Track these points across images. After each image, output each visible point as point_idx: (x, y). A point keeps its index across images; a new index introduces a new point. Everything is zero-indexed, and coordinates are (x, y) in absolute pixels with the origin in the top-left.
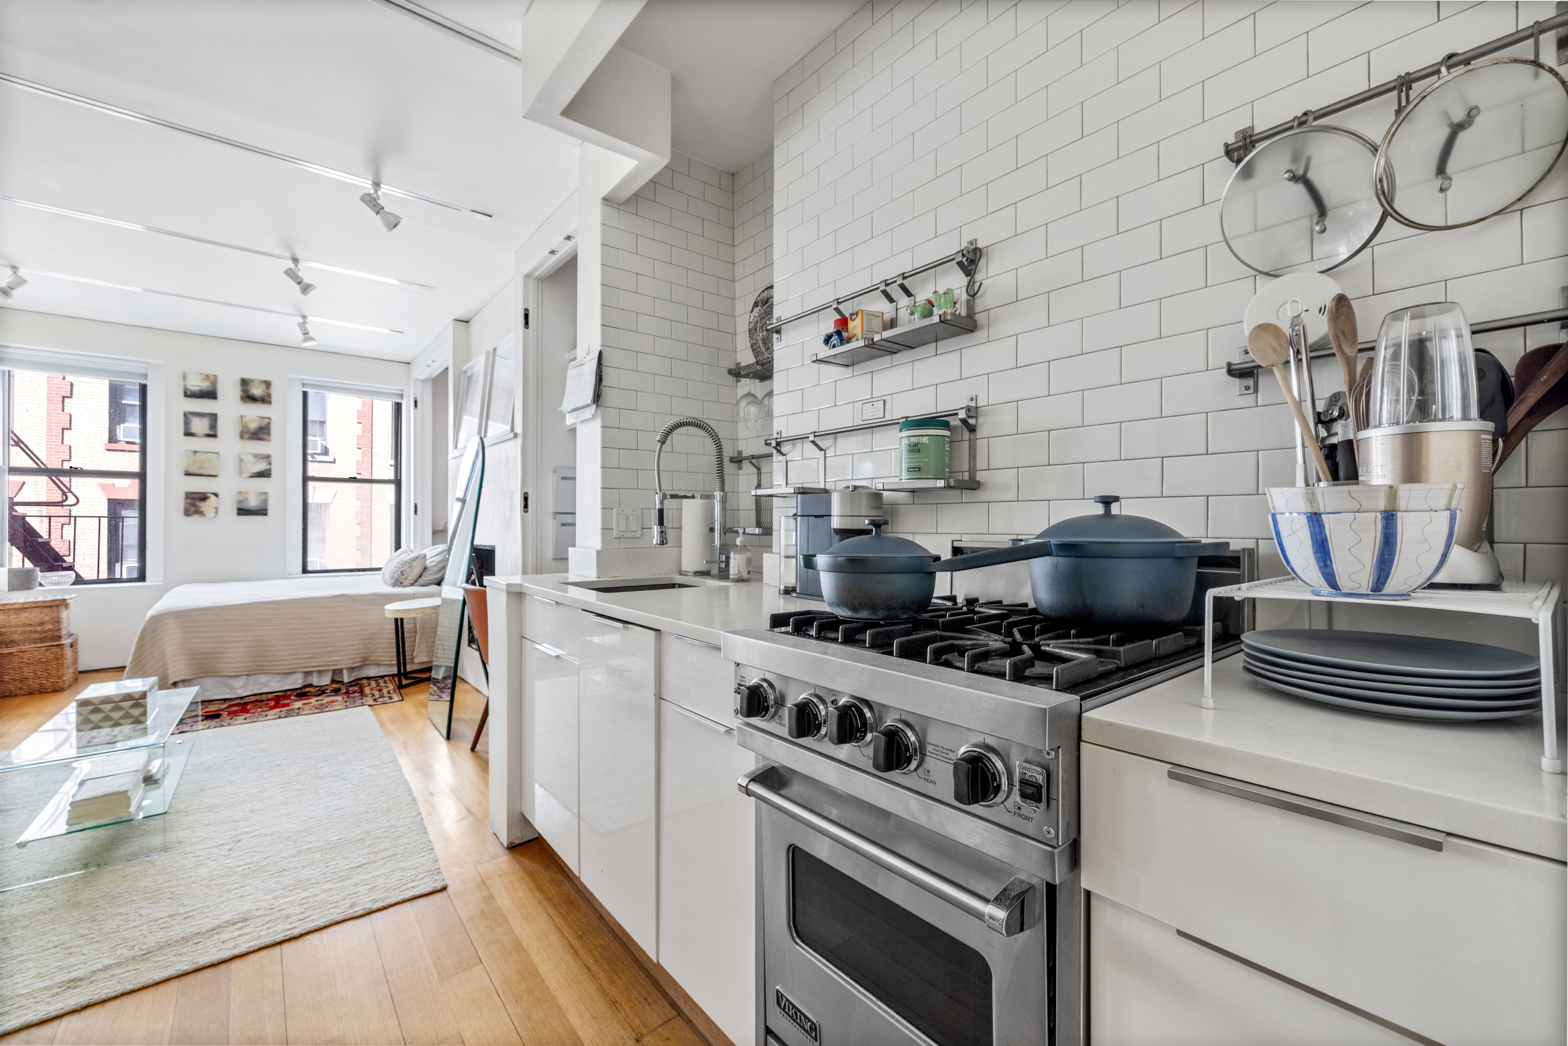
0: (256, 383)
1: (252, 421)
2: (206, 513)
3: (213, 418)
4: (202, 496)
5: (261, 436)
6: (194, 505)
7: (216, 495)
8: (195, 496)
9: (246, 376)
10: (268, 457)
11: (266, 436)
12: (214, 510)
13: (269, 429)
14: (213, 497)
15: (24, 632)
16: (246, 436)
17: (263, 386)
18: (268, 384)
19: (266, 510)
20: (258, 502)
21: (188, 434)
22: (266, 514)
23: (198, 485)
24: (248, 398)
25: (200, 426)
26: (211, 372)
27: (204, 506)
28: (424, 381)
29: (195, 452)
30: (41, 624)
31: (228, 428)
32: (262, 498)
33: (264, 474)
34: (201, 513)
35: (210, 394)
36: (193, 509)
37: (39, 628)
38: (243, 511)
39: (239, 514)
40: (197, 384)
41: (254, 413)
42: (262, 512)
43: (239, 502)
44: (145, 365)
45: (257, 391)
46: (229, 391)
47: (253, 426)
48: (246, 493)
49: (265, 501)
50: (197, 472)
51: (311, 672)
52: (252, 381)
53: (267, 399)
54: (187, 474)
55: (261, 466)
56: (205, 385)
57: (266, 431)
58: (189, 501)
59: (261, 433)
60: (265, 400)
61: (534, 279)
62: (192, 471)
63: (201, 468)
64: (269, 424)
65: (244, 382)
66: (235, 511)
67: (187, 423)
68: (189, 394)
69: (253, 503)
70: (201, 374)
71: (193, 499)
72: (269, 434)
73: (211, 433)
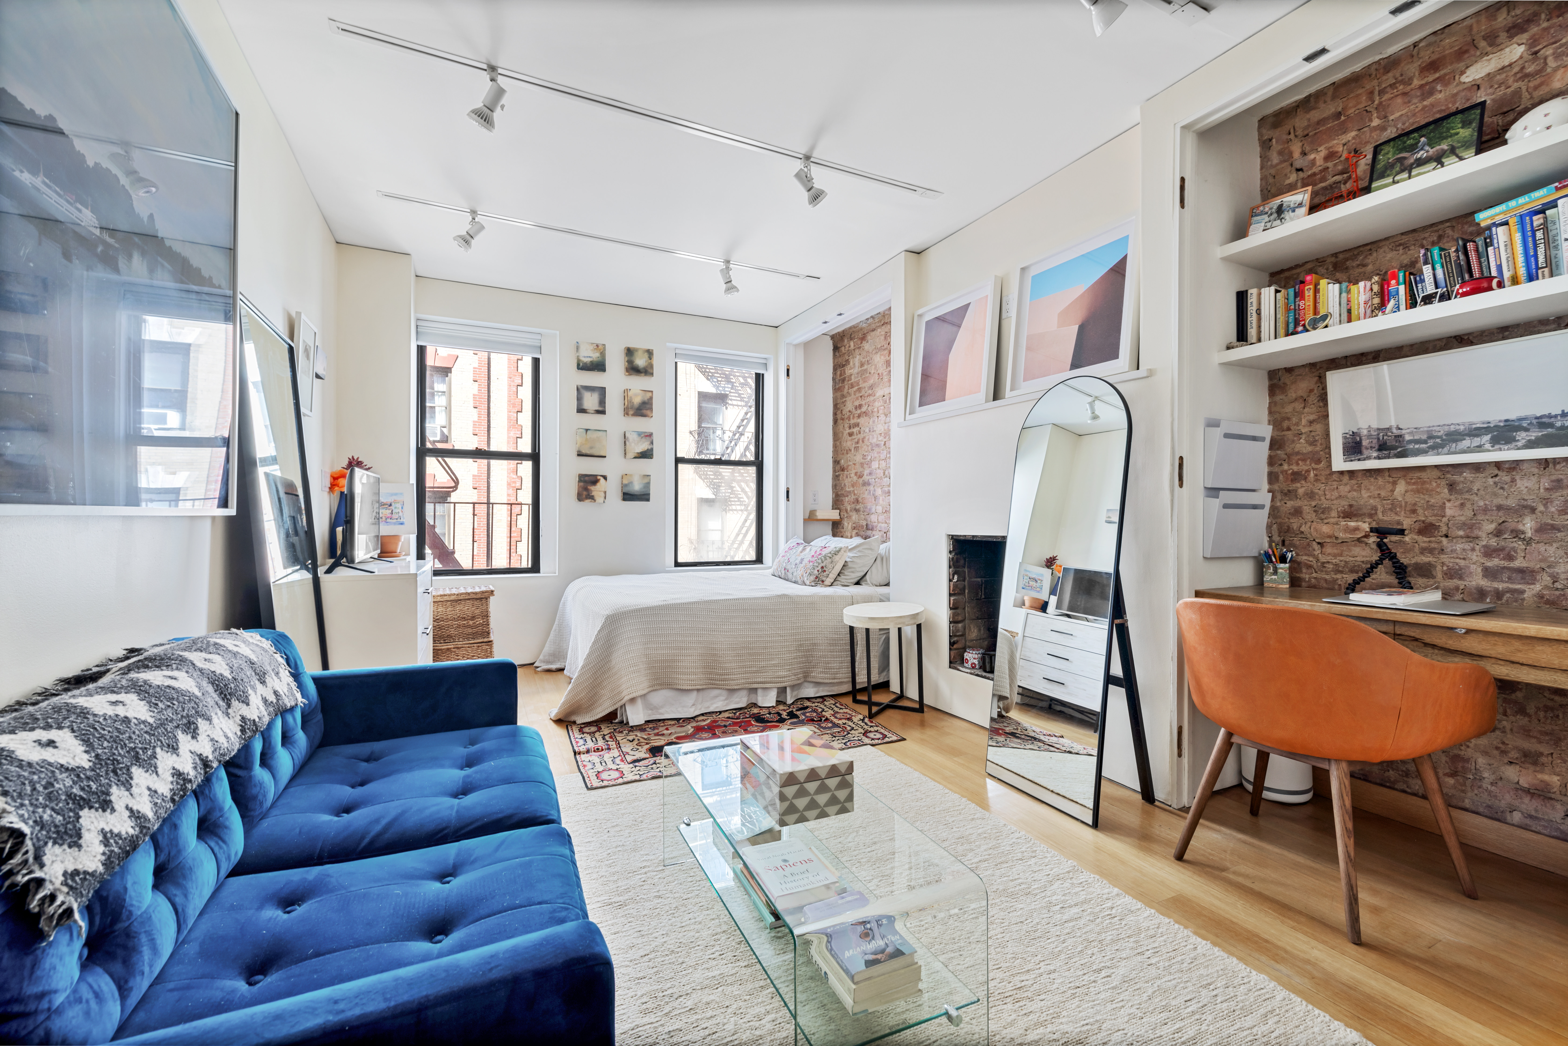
0: (640, 353)
1: (636, 395)
2: (596, 498)
3: (602, 391)
4: (593, 479)
5: (645, 412)
6: (586, 489)
7: (605, 478)
8: (587, 478)
9: (631, 345)
10: (650, 435)
11: (648, 412)
12: (603, 495)
13: (652, 404)
14: (602, 480)
15: (459, 626)
16: (631, 412)
17: (646, 355)
18: (650, 353)
19: (649, 494)
20: (641, 486)
21: (581, 410)
22: (648, 500)
23: (590, 467)
24: (633, 370)
25: (591, 401)
26: (600, 342)
27: (596, 490)
28: (796, 346)
29: (587, 430)
30: (473, 618)
31: (614, 404)
32: (646, 481)
33: (646, 455)
34: (592, 498)
35: (599, 366)
36: (585, 493)
37: (471, 623)
38: (628, 496)
39: (624, 499)
40: (589, 355)
41: (638, 385)
42: (644, 497)
43: (624, 486)
44: (539, 337)
45: (640, 361)
46: (616, 363)
47: (637, 400)
48: (631, 475)
49: (648, 485)
50: (588, 452)
51: (756, 689)
52: (636, 350)
53: (650, 370)
54: (580, 455)
55: (643, 446)
56: (595, 356)
57: (648, 406)
58: (582, 484)
59: (643, 409)
60: (647, 371)
61: (1194, 132)
62: (584, 452)
63: (591, 448)
64: (651, 398)
65: (630, 352)
66: (620, 495)
67: (579, 399)
68: (583, 367)
69: (637, 487)
70: (592, 343)
71: (585, 482)
72: (651, 409)
73: (600, 409)
